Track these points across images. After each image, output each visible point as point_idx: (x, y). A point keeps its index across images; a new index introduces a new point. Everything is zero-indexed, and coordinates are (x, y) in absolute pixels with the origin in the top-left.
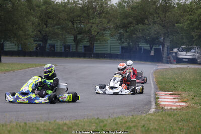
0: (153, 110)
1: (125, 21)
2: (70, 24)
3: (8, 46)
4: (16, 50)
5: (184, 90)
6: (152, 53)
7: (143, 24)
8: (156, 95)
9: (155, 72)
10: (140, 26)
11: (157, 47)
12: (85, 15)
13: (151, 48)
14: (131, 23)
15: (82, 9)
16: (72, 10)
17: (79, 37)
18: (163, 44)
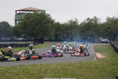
0: (95, 59)
1: (83, 30)
2: (65, 31)
3: (45, 38)
4: (48, 39)
5: (104, 52)
6: (92, 40)
7: (89, 31)
8: (95, 54)
9: (93, 46)
10: (88, 32)
11: (93, 38)
12: (70, 28)
13: (91, 38)
14: (85, 30)
15: (69, 26)
16: (66, 27)
17: (68, 35)
18: (95, 37)
